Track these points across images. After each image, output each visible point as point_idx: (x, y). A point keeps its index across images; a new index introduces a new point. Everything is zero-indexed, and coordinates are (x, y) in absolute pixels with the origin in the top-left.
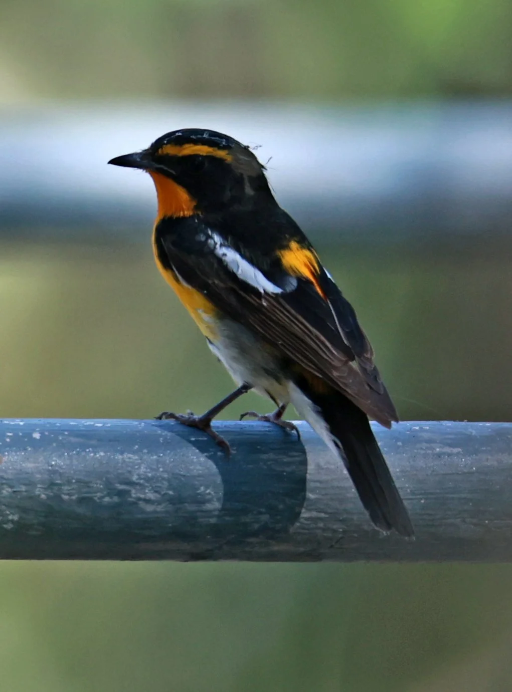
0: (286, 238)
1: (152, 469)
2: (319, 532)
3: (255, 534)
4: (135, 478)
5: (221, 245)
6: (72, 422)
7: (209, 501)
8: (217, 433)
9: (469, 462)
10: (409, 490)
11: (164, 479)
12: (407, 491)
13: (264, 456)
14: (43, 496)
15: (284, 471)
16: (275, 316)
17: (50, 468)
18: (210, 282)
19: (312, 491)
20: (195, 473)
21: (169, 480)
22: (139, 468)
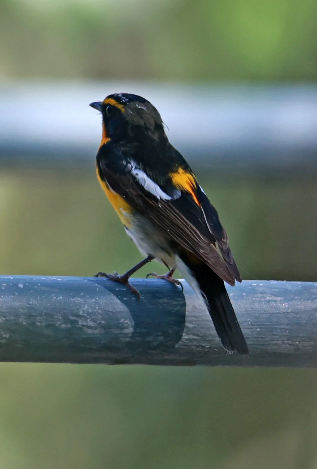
0: (176, 166)
1: (92, 308)
2: (194, 347)
3: (155, 348)
4: (81, 313)
5: (136, 168)
6: (43, 278)
7: (126, 328)
8: (132, 286)
9: (287, 306)
10: (250, 323)
11: (99, 314)
12: (248, 323)
13: (161, 301)
14: (24, 323)
15: (173, 310)
16: (167, 214)
17: (29, 306)
18: (127, 191)
19: (190, 322)
20: (118, 310)
21: (102, 314)
22: (84, 306)
